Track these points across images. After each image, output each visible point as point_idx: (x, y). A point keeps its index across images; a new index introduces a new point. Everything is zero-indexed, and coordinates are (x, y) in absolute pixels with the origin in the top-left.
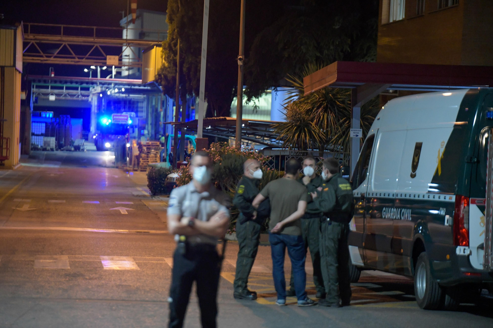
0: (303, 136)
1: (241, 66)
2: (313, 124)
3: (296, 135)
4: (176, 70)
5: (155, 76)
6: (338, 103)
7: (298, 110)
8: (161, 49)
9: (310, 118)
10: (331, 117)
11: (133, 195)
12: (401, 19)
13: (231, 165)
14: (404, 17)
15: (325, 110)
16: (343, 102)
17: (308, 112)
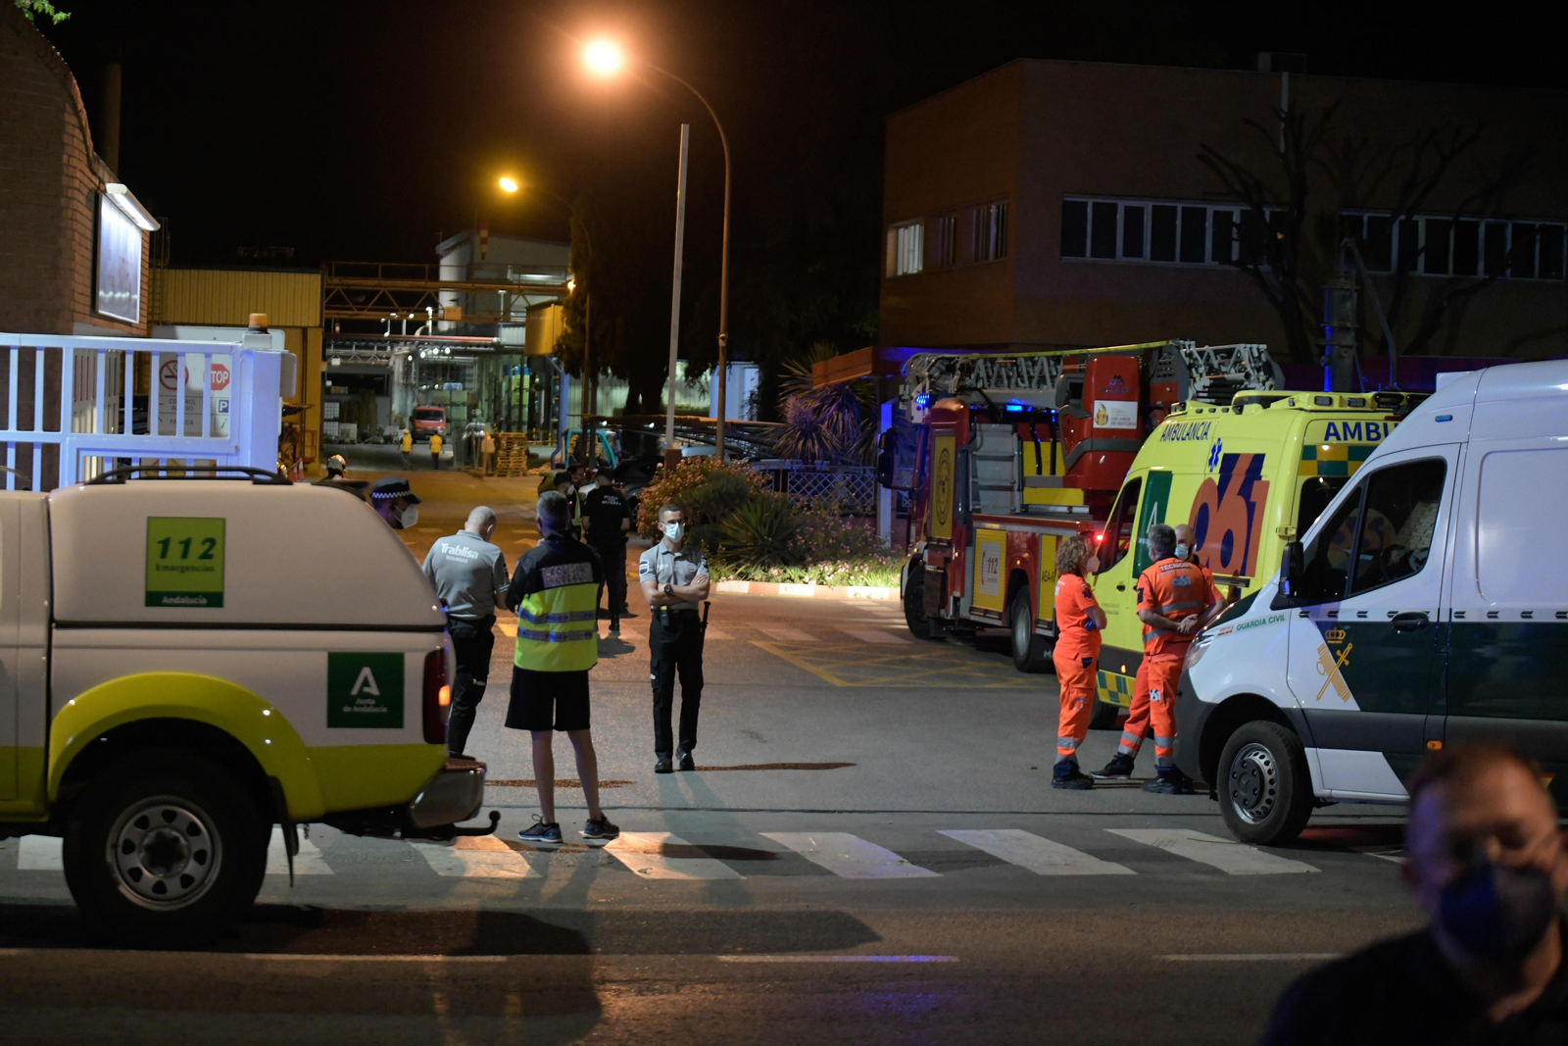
0: (810, 444)
1: (723, 348)
2: (824, 427)
3: (801, 442)
4: (585, 340)
5: (553, 348)
6: (858, 399)
7: (802, 408)
8: (561, 308)
9: (818, 420)
10: (848, 417)
11: (524, 519)
12: (915, 272)
13: (722, 488)
14: (921, 268)
15: (840, 408)
16: (863, 397)
17: (817, 411)
